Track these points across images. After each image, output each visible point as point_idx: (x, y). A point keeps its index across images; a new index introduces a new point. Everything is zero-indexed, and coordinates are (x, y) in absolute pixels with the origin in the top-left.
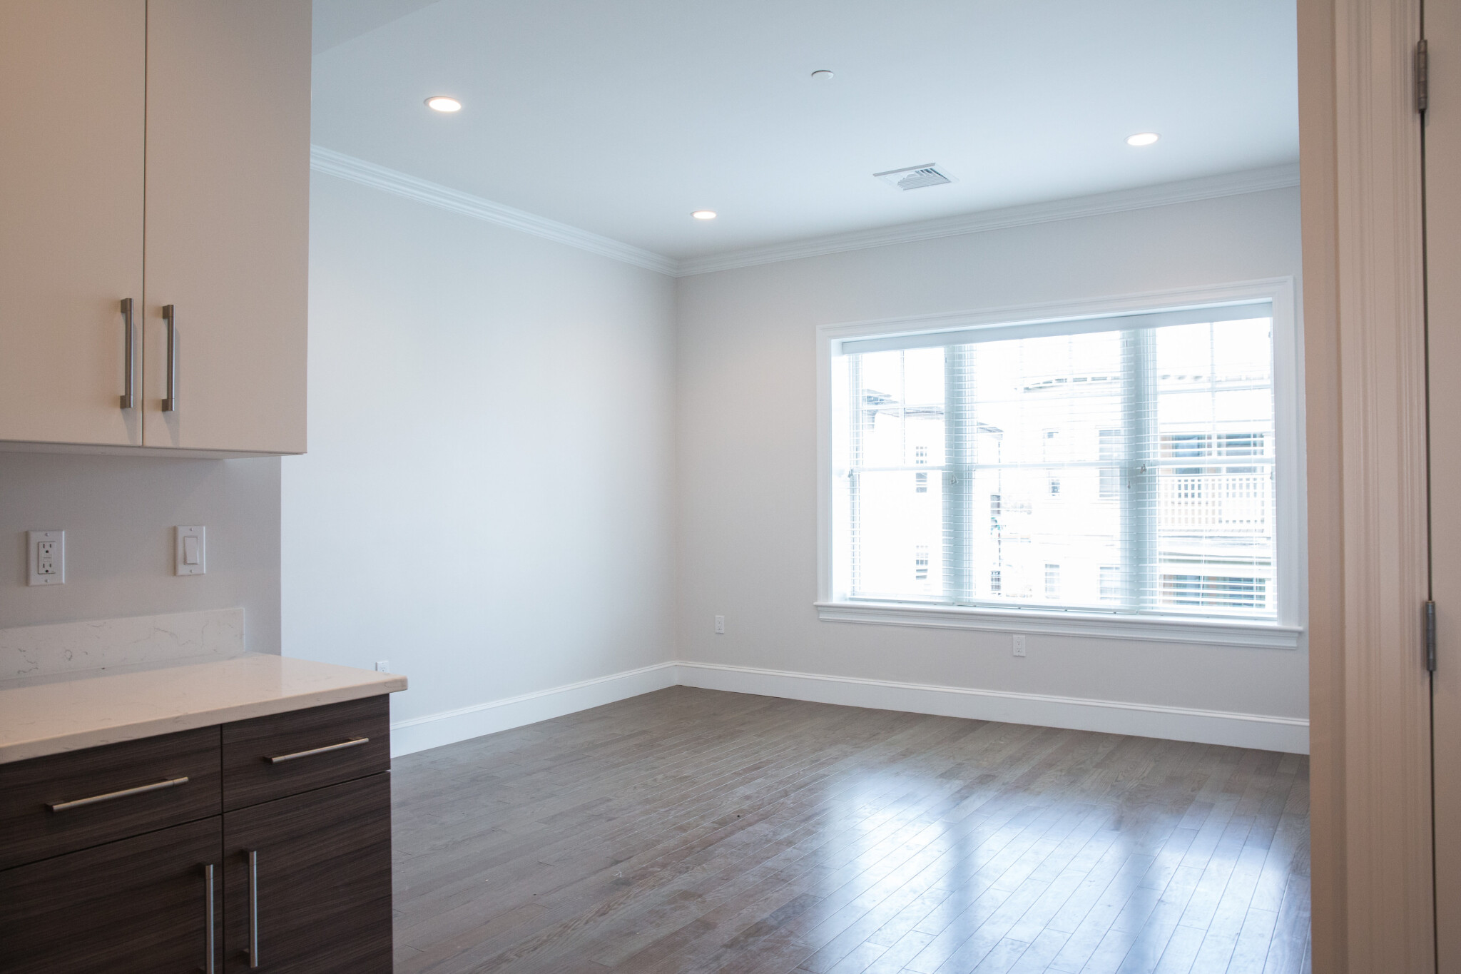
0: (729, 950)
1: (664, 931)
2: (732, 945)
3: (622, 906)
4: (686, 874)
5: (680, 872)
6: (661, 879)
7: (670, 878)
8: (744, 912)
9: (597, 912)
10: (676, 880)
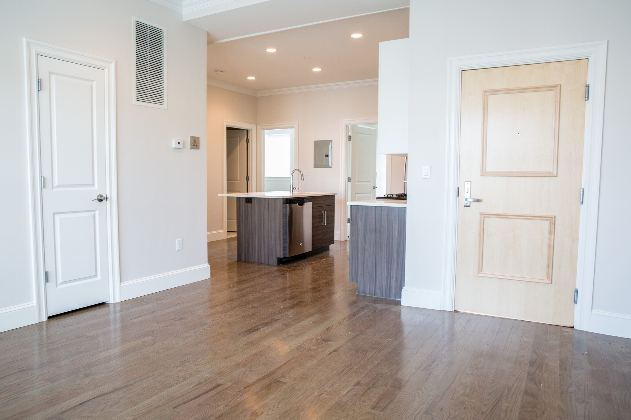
0: (278, 318)
1: (302, 323)
2: (276, 320)
3: (322, 331)
4: (298, 345)
5: (300, 346)
6: (309, 343)
7: (305, 344)
8: (271, 330)
9: (331, 329)
10: (302, 342)
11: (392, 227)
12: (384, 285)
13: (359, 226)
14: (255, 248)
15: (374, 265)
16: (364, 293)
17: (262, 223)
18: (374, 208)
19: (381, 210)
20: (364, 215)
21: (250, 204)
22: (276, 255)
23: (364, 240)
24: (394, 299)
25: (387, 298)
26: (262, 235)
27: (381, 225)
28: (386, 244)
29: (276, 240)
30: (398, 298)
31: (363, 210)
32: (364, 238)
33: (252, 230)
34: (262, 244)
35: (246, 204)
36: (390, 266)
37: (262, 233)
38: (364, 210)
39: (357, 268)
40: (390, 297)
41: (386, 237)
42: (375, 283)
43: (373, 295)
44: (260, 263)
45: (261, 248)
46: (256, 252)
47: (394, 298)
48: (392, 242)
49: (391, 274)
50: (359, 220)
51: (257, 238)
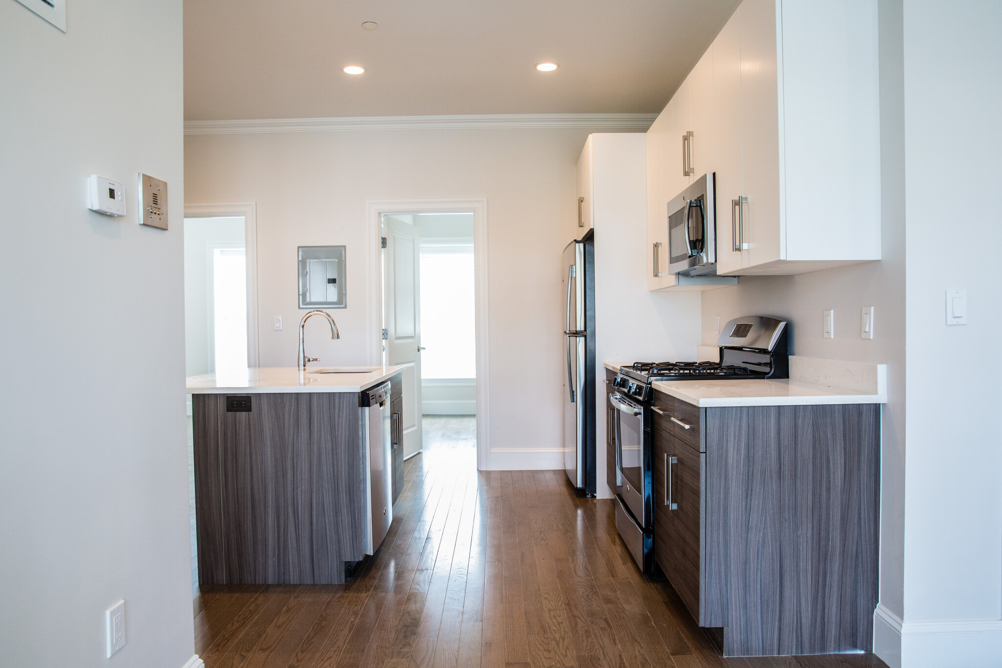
11: (828, 460)
12: (806, 621)
13: (730, 465)
14: (265, 540)
15: (777, 569)
16: (747, 650)
17: (289, 467)
18: (773, 414)
19: (796, 417)
20: (744, 433)
21: (244, 413)
22: (340, 555)
23: (746, 501)
24: (837, 653)
25: (816, 654)
26: (290, 502)
27: (796, 457)
28: (810, 507)
29: (337, 512)
30: (845, 650)
31: (741, 418)
32: (747, 497)
33: (252, 489)
34: (291, 529)
35: (230, 413)
36: (821, 567)
37: (290, 494)
38: (744, 420)
39: (726, 585)
40: (823, 648)
41: (810, 487)
42: (780, 619)
43: (775, 652)
44: (285, 587)
45: (286, 541)
46: (270, 554)
47: (835, 650)
48: (828, 499)
49: (824, 586)
50: (731, 450)
51: (271, 512)
